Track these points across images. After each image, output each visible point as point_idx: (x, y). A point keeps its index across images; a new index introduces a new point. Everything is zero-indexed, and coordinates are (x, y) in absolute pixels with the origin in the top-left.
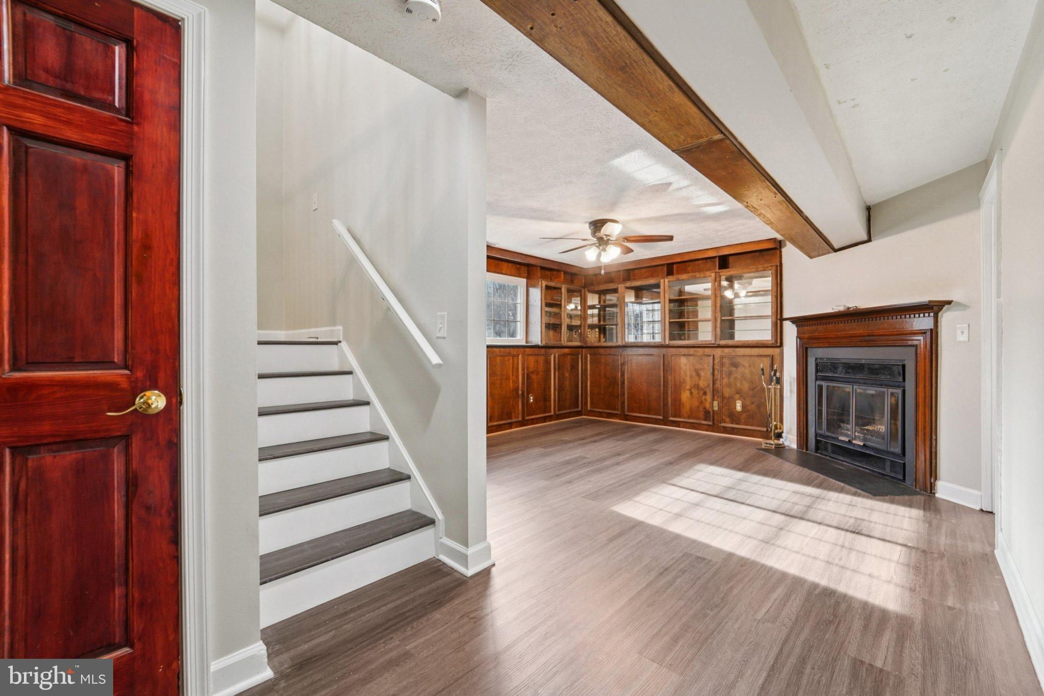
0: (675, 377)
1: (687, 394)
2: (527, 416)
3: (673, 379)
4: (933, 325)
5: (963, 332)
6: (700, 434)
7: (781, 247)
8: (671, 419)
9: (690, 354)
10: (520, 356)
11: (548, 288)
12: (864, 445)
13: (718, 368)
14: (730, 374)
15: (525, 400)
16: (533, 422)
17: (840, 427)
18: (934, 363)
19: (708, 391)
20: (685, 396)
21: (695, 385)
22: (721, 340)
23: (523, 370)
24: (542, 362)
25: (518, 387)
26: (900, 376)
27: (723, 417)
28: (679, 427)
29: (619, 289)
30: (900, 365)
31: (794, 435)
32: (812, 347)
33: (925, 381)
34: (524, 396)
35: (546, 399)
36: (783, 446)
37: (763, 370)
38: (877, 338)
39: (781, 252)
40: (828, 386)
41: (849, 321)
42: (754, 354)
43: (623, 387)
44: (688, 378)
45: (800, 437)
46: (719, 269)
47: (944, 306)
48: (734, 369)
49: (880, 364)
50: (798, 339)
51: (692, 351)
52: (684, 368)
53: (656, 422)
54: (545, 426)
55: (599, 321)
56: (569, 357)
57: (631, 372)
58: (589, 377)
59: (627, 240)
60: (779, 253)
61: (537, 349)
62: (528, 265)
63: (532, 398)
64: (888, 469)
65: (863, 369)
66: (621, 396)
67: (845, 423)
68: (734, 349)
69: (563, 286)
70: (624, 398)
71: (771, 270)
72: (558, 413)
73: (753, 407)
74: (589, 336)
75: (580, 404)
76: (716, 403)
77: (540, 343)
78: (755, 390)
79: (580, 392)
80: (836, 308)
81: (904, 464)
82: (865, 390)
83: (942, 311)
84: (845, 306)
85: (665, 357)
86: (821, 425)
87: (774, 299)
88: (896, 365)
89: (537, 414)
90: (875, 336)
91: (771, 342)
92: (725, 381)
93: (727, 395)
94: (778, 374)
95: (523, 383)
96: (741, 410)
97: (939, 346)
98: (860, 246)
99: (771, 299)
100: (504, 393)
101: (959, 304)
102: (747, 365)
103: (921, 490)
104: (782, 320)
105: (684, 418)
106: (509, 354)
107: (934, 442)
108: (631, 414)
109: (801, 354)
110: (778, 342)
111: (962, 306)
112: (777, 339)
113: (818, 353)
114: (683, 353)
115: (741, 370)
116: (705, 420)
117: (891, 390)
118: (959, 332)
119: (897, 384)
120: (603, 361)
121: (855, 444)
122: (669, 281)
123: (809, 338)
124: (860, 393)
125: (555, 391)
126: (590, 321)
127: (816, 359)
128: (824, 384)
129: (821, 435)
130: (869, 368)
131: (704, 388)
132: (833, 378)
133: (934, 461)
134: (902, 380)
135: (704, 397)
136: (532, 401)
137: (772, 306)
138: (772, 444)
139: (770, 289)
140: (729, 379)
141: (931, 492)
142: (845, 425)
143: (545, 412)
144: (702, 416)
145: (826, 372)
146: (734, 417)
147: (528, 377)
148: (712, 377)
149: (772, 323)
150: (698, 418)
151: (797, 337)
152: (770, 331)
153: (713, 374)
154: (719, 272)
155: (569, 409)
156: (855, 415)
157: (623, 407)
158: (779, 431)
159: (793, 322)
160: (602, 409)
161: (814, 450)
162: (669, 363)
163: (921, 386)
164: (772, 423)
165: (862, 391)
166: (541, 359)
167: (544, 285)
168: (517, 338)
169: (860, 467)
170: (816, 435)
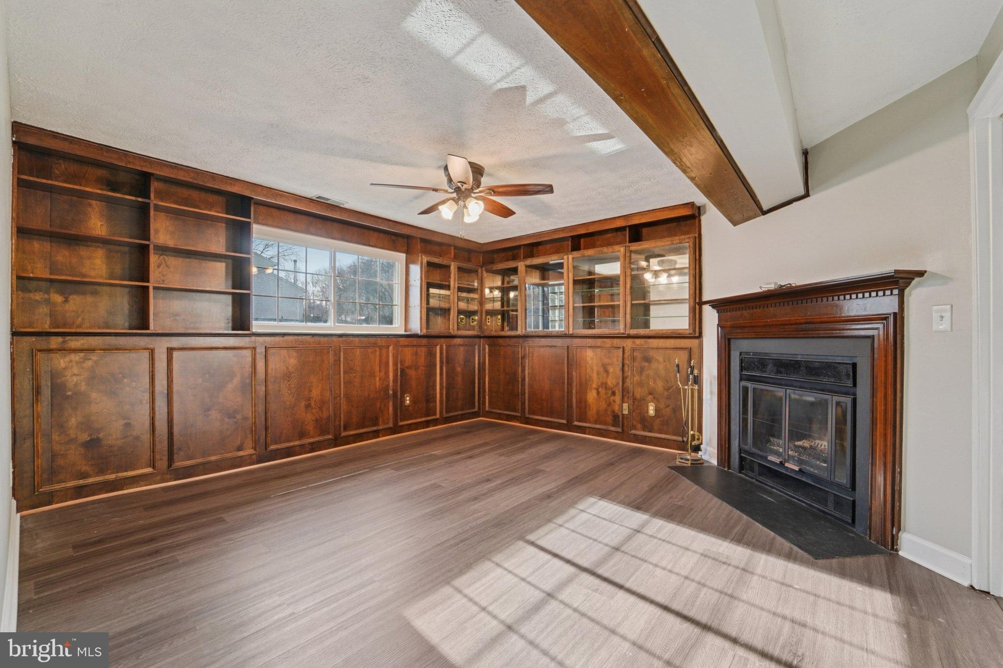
0: (580, 374)
1: (594, 394)
2: (402, 421)
3: (578, 375)
4: (897, 307)
5: (942, 317)
6: (608, 442)
7: (700, 215)
8: (576, 423)
9: (597, 345)
10: (391, 348)
11: (429, 264)
12: (800, 470)
13: (629, 363)
14: (641, 370)
15: (399, 400)
16: (410, 427)
17: (768, 441)
18: (899, 361)
19: (617, 391)
20: (591, 396)
21: (602, 383)
22: (631, 329)
23: (395, 364)
24: (423, 354)
25: (388, 386)
26: (849, 379)
27: (634, 422)
28: (585, 434)
29: (519, 267)
30: (850, 364)
31: (713, 448)
32: (735, 338)
33: (886, 388)
34: (397, 396)
35: (429, 398)
36: (701, 462)
37: (678, 366)
38: (817, 326)
39: (700, 221)
40: (754, 388)
41: (782, 304)
42: (670, 347)
43: (523, 385)
44: (595, 374)
45: (721, 450)
46: (629, 242)
47: (913, 279)
48: (647, 364)
49: (823, 362)
50: (719, 328)
51: (599, 342)
52: (590, 362)
53: (559, 426)
54: (425, 433)
55: (502, 306)
56: (462, 348)
57: (532, 367)
58: (487, 372)
59: (493, 191)
60: (697, 222)
61: (416, 339)
62: (408, 237)
63: (408, 398)
64: (831, 505)
65: (800, 367)
66: (521, 395)
67: (775, 438)
68: (646, 340)
69: (452, 263)
70: (525, 397)
71: (688, 242)
72: (445, 415)
73: (668, 412)
74: (488, 324)
75: (477, 404)
76: (625, 406)
77: (419, 332)
78: (671, 391)
79: (476, 389)
80: (765, 286)
81: (854, 502)
82: (801, 395)
83: (910, 287)
84: (776, 283)
85: (570, 348)
86: (747, 438)
87: (692, 278)
88: (843, 363)
89: (416, 418)
90: (816, 323)
91: (688, 332)
92: (637, 378)
93: (638, 396)
94: (696, 372)
95: (395, 381)
96: (654, 415)
97: (905, 338)
98: (795, 204)
99: (688, 279)
100: (367, 394)
101: (935, 275)
102: (661, 360)
103: (878, 543)
104: (701, 303)
105: (590, 423)
106: (375, 345)
107: (897, 475)
108: (531, 416)
109: (723, 346)
110: (697, 332)
111: (942, 279)
112: (695, 328)
113: (744, 346)
114: (589, 345)
115: (654, 365)
116: (613, 426)
117: (836, 398)
118: (936, 316)
119: (844, 390)
120: (502, 353)
121: (787, 467)
122: (573, 258)
123: (732, 327)
124: (796, 400)
125: (441, 389)
126: (489, 306)
127: (741, 354)
128: (750, 385)
129: (746, 452)
130: (806, 367)
131: (612, 387)
132: (762, 379)
133: (897, 504)
134: (852, 386)
135: (612, 398)
136: (408, 402)
137: (689, 287)
138: (688, 460)
139: (688, 266)
140: (640, 377)
141: (892, 548)
142: (775, 440)
143: (428, 415)
144: (611, 421)
145: (753, 370)
146: (646, 423)
147: (403, 375)
148: (621, 373)
149: (689, 308)
150: (606, 424)
151: (718, 325)
152: (688, 318)
153: (623, 370)
154: (630, 246)
155: (462, 409)
156: (789, 429)
157: (523, 409)
158: (695, 443)
159: (713, 307)
160: (501, 410)
161: (738, 470)
162: (574, 357)
163: (880, 395)
164: (688, 433)
165: (797, 397)
166: (423, 351)
167: (425, 261)
168: (394, 326)
169: (794, 498)
170: (740, 451)
